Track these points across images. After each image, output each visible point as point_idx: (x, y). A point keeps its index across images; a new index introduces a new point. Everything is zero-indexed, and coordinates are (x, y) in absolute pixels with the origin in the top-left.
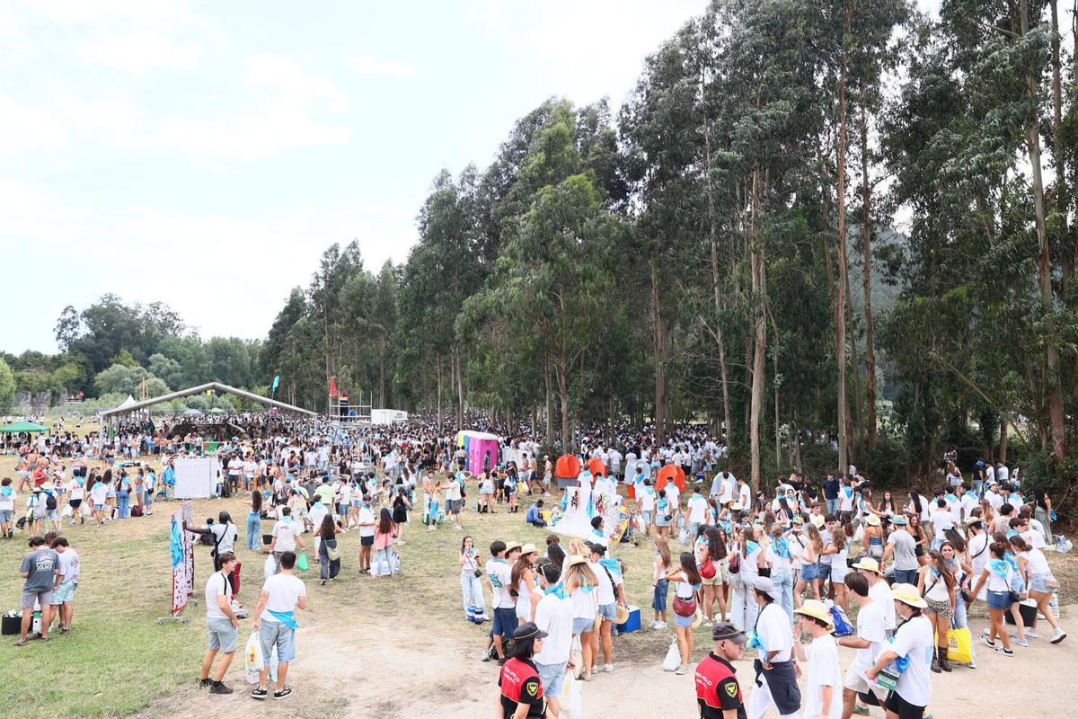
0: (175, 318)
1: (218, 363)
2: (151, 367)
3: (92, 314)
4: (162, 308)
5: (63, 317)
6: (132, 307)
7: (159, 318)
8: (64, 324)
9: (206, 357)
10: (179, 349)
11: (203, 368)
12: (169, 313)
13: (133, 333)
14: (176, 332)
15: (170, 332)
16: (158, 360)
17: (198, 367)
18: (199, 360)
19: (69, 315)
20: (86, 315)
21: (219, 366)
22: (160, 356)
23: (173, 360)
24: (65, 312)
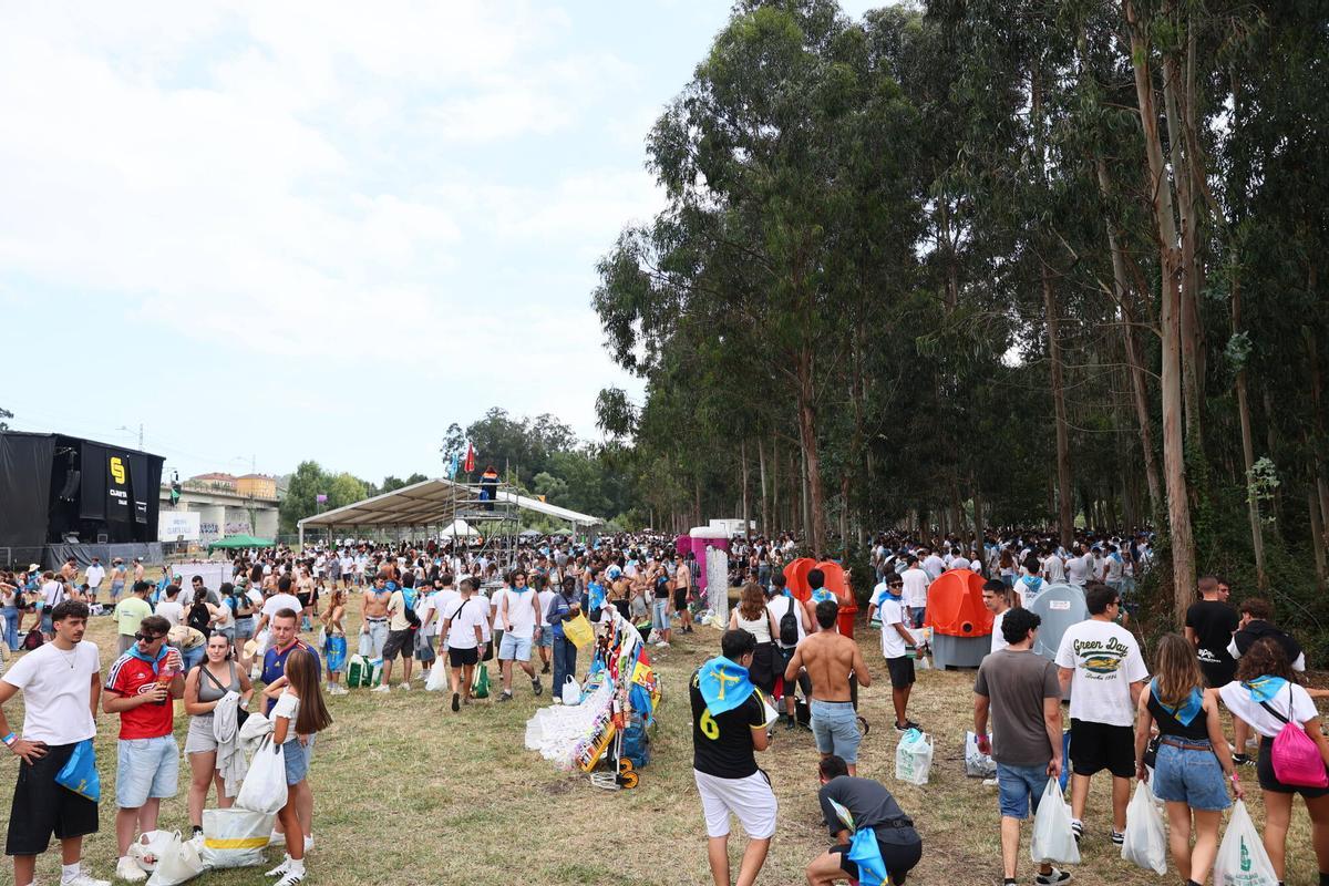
0: (566, 432)
1: (608, 480)
2: (536, 489)
3: (477, 431)
4: (551, 421)
5: (449, 436)
6: (520, 421)
7: (549, 433)
8: (451, 443)
9: (592, 475)
10: (565, 466)
11: (590, 487)
12: (559, 426)
13: (519, 451)
14: (568, 447)
15: (561, 448)
16: (544, 480)
17: (585, 486)
18: (586, 477)
19: (455, 434)
20: (470, 432)
21: (609, 484)
22: (545, 475)
23: (560, 480)
24: (450, 431)
